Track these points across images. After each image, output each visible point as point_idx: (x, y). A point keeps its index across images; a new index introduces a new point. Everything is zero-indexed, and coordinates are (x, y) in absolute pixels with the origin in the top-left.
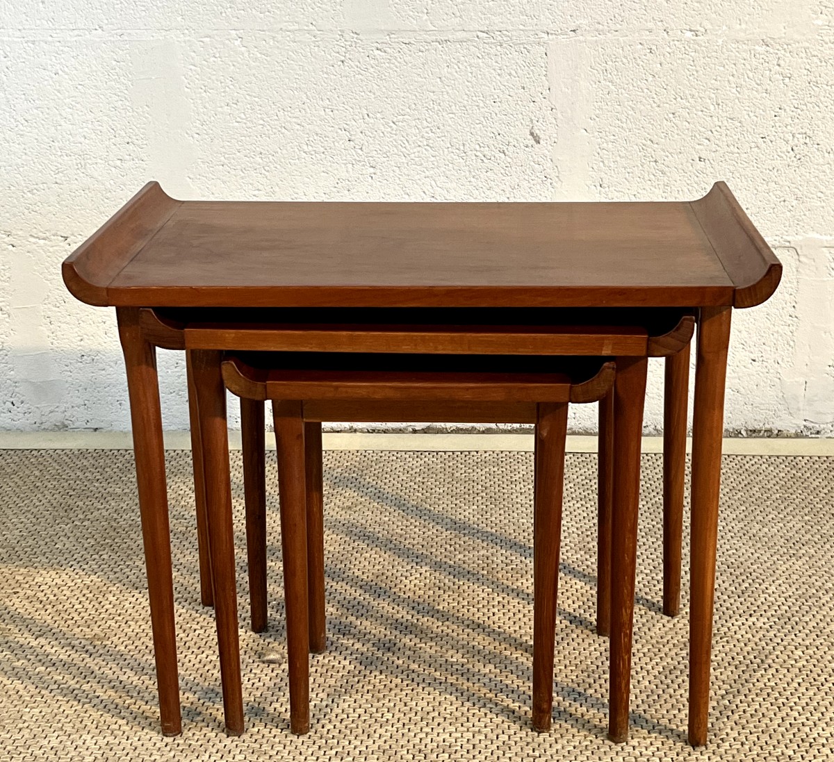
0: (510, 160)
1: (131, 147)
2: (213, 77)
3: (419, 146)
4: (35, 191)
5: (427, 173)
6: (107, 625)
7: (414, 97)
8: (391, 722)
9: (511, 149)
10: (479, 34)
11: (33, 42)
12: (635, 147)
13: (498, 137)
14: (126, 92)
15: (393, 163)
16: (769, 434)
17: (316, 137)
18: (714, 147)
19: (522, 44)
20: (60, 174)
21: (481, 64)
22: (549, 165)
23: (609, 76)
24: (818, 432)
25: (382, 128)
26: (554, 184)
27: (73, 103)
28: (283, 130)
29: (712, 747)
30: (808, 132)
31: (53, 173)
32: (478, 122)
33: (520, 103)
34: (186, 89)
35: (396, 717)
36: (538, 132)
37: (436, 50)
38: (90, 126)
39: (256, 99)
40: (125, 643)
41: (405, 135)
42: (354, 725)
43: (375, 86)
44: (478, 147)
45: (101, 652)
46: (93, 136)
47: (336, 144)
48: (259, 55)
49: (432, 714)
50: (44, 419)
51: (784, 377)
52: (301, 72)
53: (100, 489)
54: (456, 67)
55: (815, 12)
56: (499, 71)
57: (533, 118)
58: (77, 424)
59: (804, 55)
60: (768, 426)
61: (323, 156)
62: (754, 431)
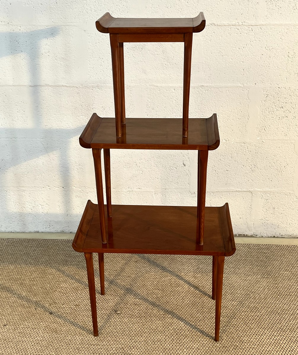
0: (177, 170)
1: (80, 166)
3: (154, 166)
5: (156, 173)
6: (79, 301)
8: (146, 332)
9: (178, 167)
11: (55, 141)
13: (174, 164)
15: (147, 171)
16: (244, 236)
17: (127, 164)
18: (230, 168)
22: (188, 171)
24: (257, 235)
25: (145, 162)
26: (189, 176)
28: (119, 162)
29: (220, 342)
30: (255, 165)
32: (169, 161)
33: (181, 157)
35: (148, 331)
36: (185, 163)
41: (150, 164)
42: (138, 333)
44: (169, 167)
47: (133, 166)
49: (156, 330)
51: (248, 222)
55: (257, 136)
57: (184, 160)
58: (66, 231)
59: (254, 146)
60: (244, 234)
61: (129, 169)
62: (240, 235)
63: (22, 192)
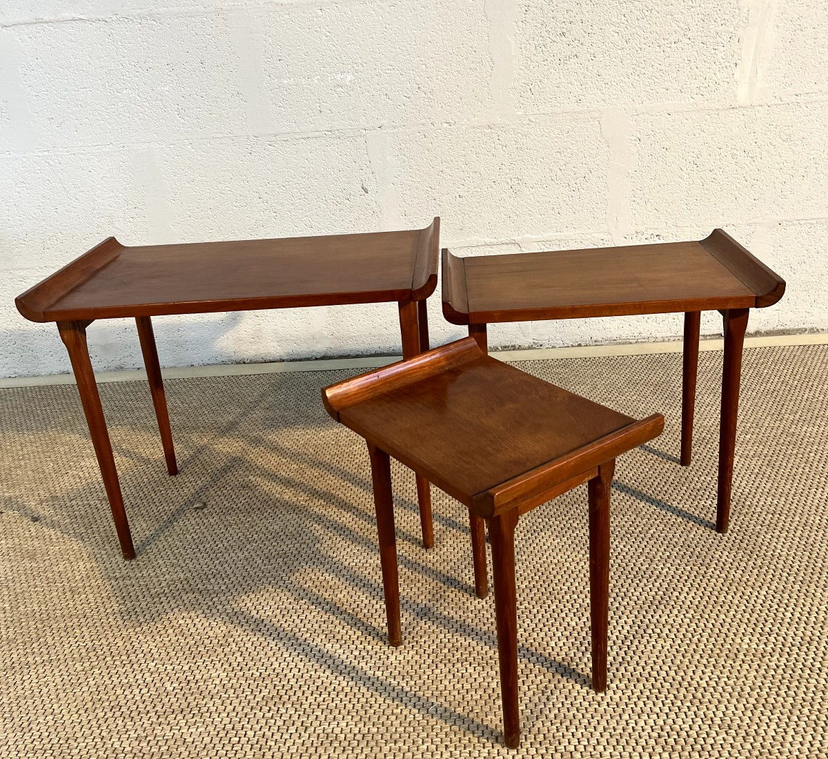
0: (352, 204)
1: (137, 210)
2: (178, 167)
3: (300, 199)
5: (306, 214)
9: (352, 197)
10: (326, 132)
11: (74, 154)
12: (422, 192)
13: (344, 190)
14: (130, 179)
15: (286, 209)
16: (514, 348)
17: (240, 198)
18: (467, 189)
19: (352, 137)
21: (329, 150)
22: (374, 205)
23: (403, 152)
24: (541, 345)
25: (277, 190)
26: (379, 216)
27: (102, 188)
28: (222, 195)
30: (519, 177)
32: (331, 183)
33: (354, 170)
34: (164, 175)
36: (366, 186)
37: (303, 144)
38: (113, 200)
41: (291, 193)
43: (271, 166)
44: (333, 197)
46: (115, 205)
47: (253, 201)
48: (203, 153)
50: (110, 365)
52: (227, 161)
54: (315, 152)
55: (516, 107)
56: (340, 154)
57: (362, 179)
58: (128, 366)
59: (512, 133)
60: (513, 344)
62: (505, 347)
63: (21, 281)
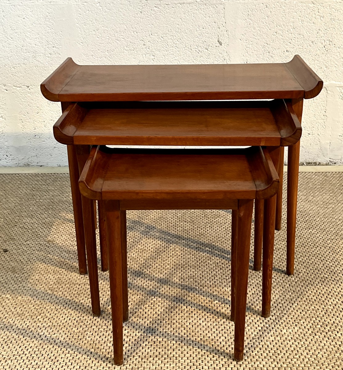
0: (209, 52)
1: (54, 48)
2: (88, 19)
3: (173, 47)
4: (15, 67)
5: (176, 58)
6: (54, 236)
7: (170, 27)
8: (169, 269)
9: (210, 47)
11: (14, 5)
12: (261, 46)
13: (205, 43)
14: (52, 26)
15: (162, 54)
16: (315, 164)
17: (130, 44)
18: (292, 46)
19: (215, 4)
20: (26, 60)
21: (198, 13)
22: (225, 54)
23: (250, 17)
24: (335, 163)
25: (157, 40)
26: (228, 62)
27: (31, 31)
28: (117, 41)
29: (296, 275)
30: (330, 39)
31: (22, 60)
32: (196, 37)
33: (213, 29)
34: (77, 24)
35: (171, 267)
36: (221, 40)
37: (179, 7)
38: (38, 40)
39: (106, 28)
40: (61, 243)
41: (166, 42)
42: (155, 270)
43: (154, 22)
44: (196, 47)
45: (52, 246)
46: (39, 44)
47: (139, 46)
48: (107, 10)
50: (20, 162)
51: (321, 141)
52: (124, 17)
53: (45, 188)
54: (187, 14)
56: (205, 16)
57: (219, 35)
58: (33, 164)
59: (328, 8)
60: (315, 161)
61: (133, 51)
62: (309, 163)
